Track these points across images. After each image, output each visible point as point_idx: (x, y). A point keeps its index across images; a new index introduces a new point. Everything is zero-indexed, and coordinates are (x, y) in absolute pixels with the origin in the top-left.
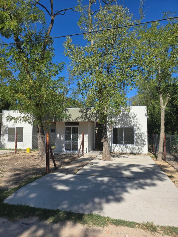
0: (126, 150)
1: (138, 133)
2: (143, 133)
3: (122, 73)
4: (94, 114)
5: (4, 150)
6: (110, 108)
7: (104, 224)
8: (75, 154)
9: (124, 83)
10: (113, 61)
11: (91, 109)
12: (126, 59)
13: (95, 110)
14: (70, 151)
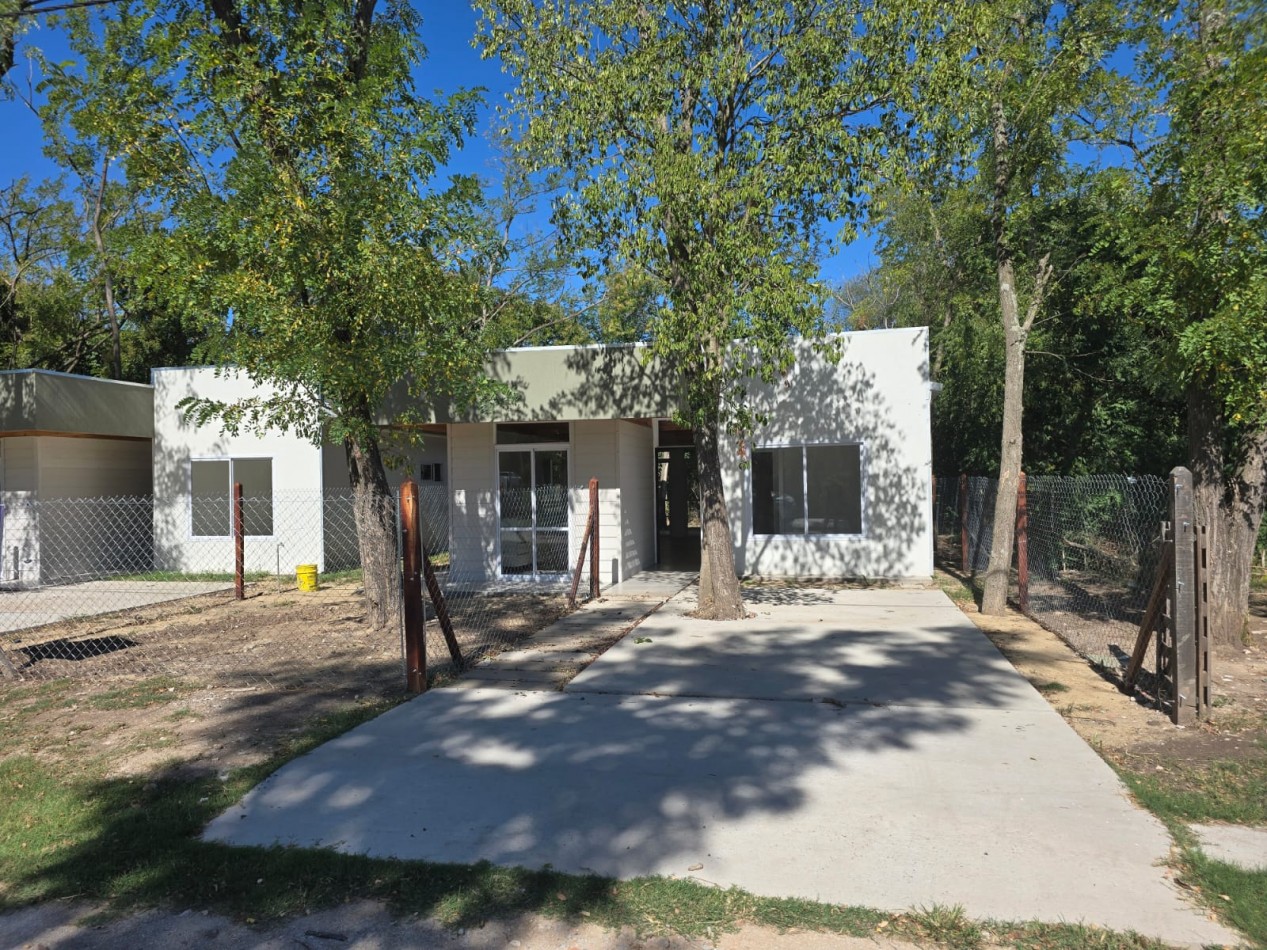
0: (819, 562)
1: (881, 473)
2: (907, 470)
3: (800, 150)
4: (649, 377)
5: (171, 579)
6: (737, 341)
7: (718, 925)
8: (553, 592)
9: (812, 201)
10: (745, 77)
11: (631, 353)
12: (817, 68)
13: (654, 355)
14: (527, 577)
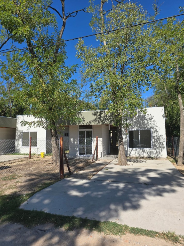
0: (143, 154)
1: (155, 136)
2: (161, 136)
3: (137, 73)
4: (108, 117)
5: (19, 155)
6: (125, 110)
8: (89, 159)
9: (140, 83)
10: (127, 60)
11: (104, 112)
12: (140, 58)
13: (109, 113)
14: (84, 156)
